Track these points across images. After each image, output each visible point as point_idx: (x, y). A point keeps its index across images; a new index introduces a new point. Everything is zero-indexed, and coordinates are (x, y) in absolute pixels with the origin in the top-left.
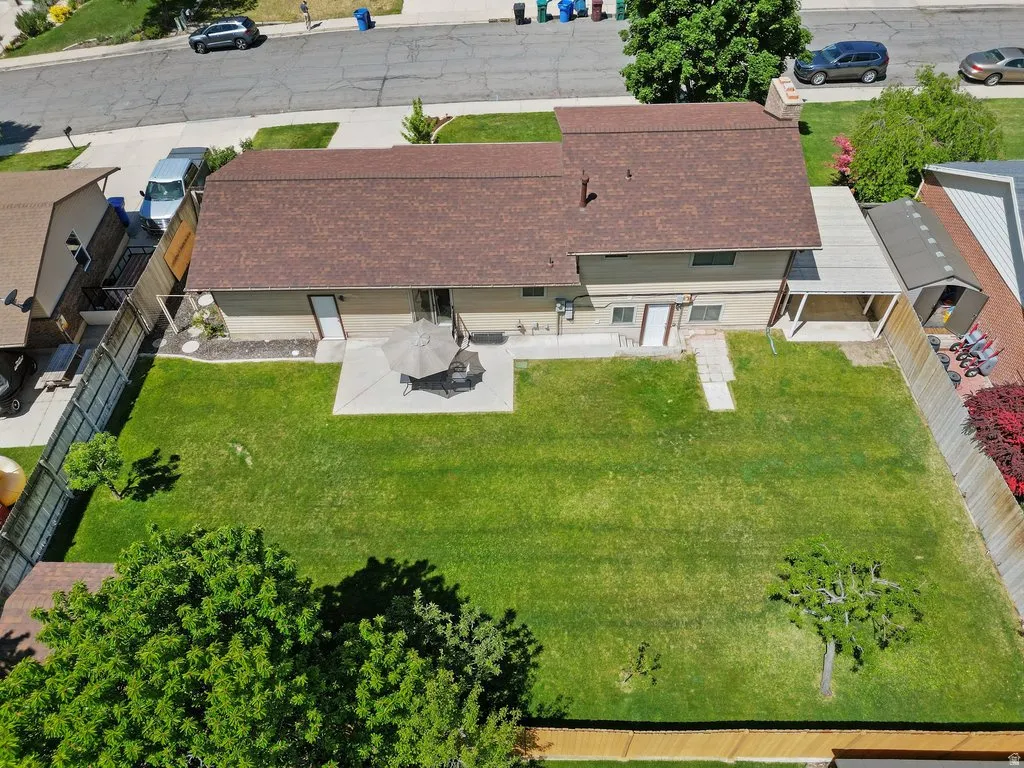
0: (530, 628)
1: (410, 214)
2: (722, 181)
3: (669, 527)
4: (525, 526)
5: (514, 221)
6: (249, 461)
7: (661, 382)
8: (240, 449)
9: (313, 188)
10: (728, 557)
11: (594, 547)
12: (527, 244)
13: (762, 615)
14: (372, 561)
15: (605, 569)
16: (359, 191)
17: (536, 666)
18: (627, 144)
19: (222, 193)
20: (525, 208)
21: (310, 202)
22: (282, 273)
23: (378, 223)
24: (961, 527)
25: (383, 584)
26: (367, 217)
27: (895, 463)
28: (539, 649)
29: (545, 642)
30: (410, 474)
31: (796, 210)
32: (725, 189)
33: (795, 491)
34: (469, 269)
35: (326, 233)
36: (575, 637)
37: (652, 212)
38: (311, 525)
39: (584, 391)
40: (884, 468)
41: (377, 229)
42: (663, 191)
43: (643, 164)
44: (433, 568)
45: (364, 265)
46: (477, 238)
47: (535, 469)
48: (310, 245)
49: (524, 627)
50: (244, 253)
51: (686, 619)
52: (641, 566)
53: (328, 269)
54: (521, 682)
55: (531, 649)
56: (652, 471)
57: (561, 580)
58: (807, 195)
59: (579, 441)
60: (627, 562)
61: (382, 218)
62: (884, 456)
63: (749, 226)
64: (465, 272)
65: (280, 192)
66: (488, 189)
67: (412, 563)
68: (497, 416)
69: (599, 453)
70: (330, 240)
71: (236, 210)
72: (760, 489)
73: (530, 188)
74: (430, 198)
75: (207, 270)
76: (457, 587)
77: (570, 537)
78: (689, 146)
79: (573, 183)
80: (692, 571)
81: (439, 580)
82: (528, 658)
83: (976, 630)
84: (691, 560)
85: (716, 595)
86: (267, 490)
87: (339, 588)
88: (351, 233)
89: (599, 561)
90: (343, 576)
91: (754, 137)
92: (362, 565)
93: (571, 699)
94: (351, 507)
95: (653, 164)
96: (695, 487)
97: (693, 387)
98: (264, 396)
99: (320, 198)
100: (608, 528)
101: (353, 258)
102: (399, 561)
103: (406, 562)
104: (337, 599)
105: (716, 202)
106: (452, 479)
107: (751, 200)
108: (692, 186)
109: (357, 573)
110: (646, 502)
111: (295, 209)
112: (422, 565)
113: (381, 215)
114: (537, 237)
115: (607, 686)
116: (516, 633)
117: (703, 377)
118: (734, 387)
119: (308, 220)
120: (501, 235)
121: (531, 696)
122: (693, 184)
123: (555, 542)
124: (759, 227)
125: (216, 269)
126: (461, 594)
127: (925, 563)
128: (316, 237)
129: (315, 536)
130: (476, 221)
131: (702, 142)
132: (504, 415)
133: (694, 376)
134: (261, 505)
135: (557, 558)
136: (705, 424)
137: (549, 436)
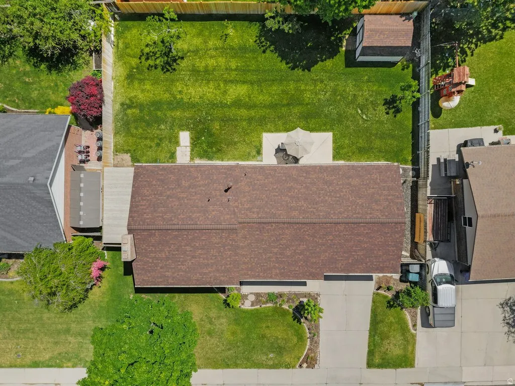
0: (258, 48)
1: (307, 199)
2: (168, 197)
3: (211, 82)
4: (259, 82)
5: (261, 196)
6: (360, 112)
7: (205, 148)
8: (364, 117)
9: (354, 214)
10: (195, 72)
11: (237, 75)
12: (255, 184)
13: (188, 52)
14: (309, 71)
15: (234, 67)
16: (332, 212)
17: (257, 37)
18: (208, 218)
19: (396, 212)
20: (256, 203)
21: (354, 206)
22: (360, 171)
23: (321, 195)
24: (118, 81)
25: (305, 62)
26: (327, 198)
27: (130, 107)
28: (256, 41)
29: (254, 44)
30: (300, 104)
31: (140, 181)
32: (168, 193)
33: (167, 95)
34: (280, 173)
35: (344, 190)
36: (245, 45)
37: (202, 182)
38: (332, 84)
39: (235, 143)
40: (135, 104)
41: (322, 192)
42: (196, 193)
43: (202, 207)
44: (289, 68)
45: (325, 175)
46: (277, 187)
47: (254, 106)
48: (350, 184)
49: (260, 48)
50: (378, 181)
51: (211, 51)
52: (222, 68)
53: (340, 173)
54: (261, 32)
55: (258, 41)
56: (214, 104)
57: (248, 63)
58: (134, 189)
59: (239, 118)
60: (227, 69)
61: (320, 197)
62: (132, 110)
63: (162, 174)
64: (282, 171)
65: (369, 212)
66: (273, 212)
67: (296, 69)
68: (270, 131)
69: (232, 112)
70: (341, 187)
71: (388, 203)
72: (178, 97)
73: (253, 212)
74: (299, 208)
75: (392, 173)
76: (281, 61)
77: (244, 78)
78: (179, 217)
79: (234, 198)
80: (207, 66)
81: (287, 63)
82: (259, 39)
83: (127, 46)
84: (206, 71)
85: (200, 58)
86: (350, 98)
87: (319, 61)
88: (333, 190)
89: (236, 70)
90: (318, 65)
91: (149, 220)
92: (312, 69)
93: (247, 27)
94: (319, 90)
95: (197, 207)
96: (200, 98)
97: (193, 145)
98: (361, 143)
99: (350, 208)
100: (232, 82)
101: (330, 178)
102: (300, 70)
103: (298, 70)
104: (319, 57)
105: (173, 187)
106: (285, 102)
107: (158, 187)
108: (182, 195)
109: (314, 66)
110: (218, 92)
111: (360, 203)
112: (293, 69)
113: (320, 199)
114: (251, 187)
115: (237, 31)
116: (263, 46)
117: (189, 149)
118: (177, 143)
119: (353, 197)
120: (266, 189)
121: (258, 28)
122: (182, 196)
123: (250, 77)
124: (158, 174)
125: (389, 173)
126: (280, 59)
127: (133, 68)
128: (348, 188)
129: (329, 80)
130: (277, 196)
131: (173, 219)
132: (267, 131)
133: (192, 150)
134: (351, 93)
135: (249, 71)
136: (192, 126)
137: (250, 120)
